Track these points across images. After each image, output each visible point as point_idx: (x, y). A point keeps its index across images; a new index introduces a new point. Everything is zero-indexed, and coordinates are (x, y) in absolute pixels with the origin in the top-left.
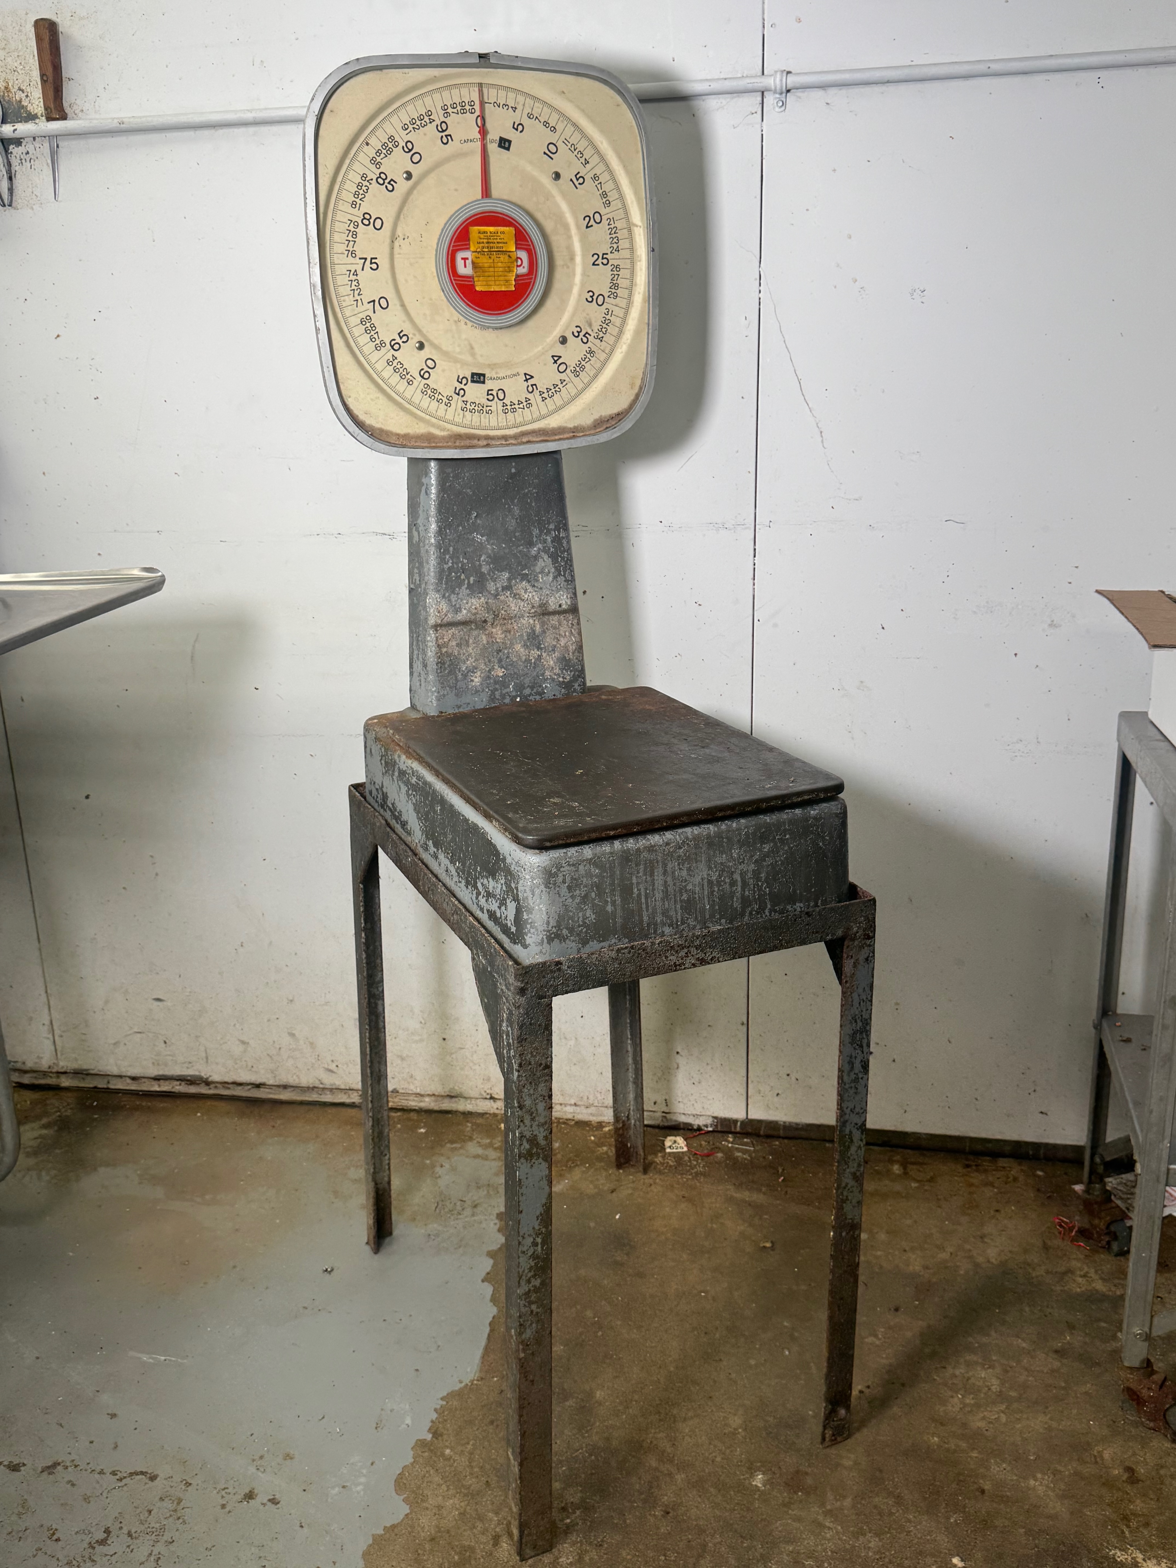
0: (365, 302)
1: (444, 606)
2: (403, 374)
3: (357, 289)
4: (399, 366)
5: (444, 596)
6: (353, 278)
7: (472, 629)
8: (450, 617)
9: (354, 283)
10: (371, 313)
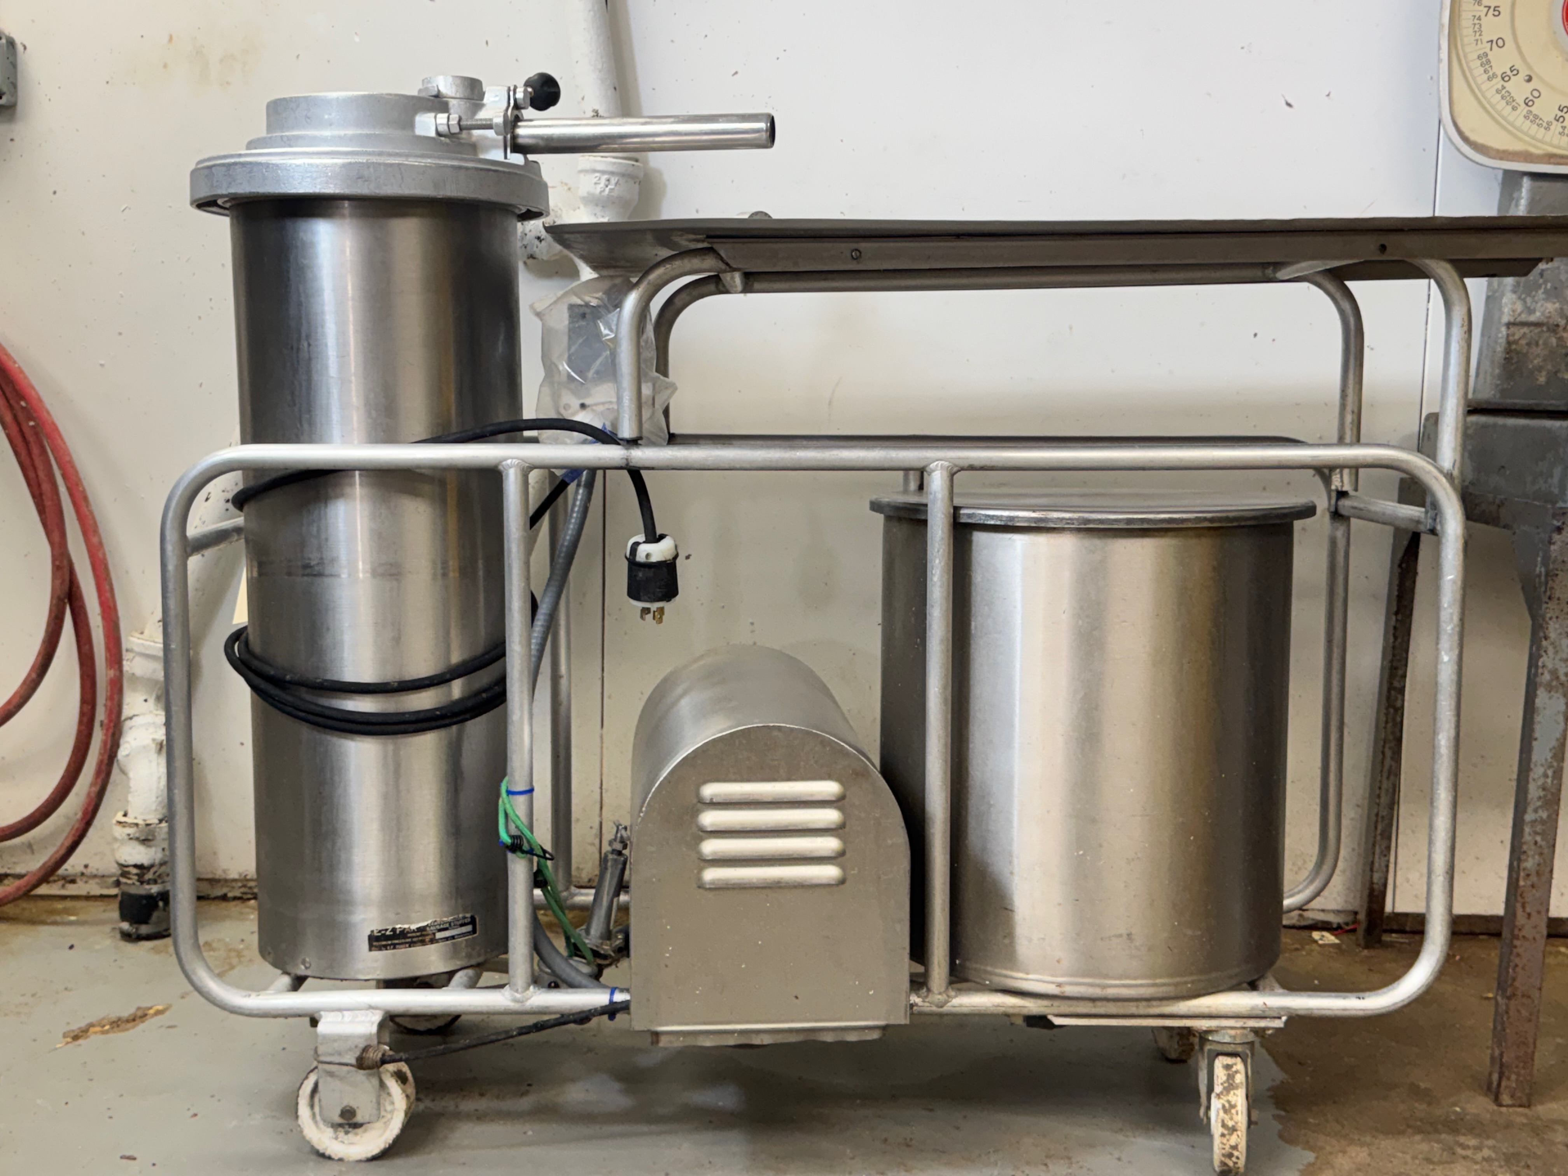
0: (1485, 41)
1: (1519, 307)
2: (1509, 99)
3: (1478, 30)
4: (1507, 94)
5: (1519, 298)
6: (1476, 21)
7: (1543, 331)
8: (1524, 318)
9: (1477, 26)
10: (1488, 50)
